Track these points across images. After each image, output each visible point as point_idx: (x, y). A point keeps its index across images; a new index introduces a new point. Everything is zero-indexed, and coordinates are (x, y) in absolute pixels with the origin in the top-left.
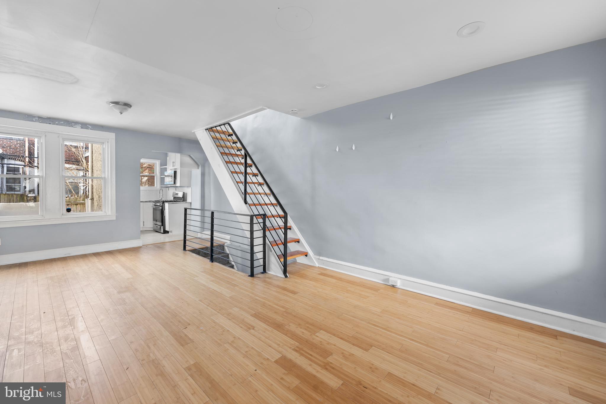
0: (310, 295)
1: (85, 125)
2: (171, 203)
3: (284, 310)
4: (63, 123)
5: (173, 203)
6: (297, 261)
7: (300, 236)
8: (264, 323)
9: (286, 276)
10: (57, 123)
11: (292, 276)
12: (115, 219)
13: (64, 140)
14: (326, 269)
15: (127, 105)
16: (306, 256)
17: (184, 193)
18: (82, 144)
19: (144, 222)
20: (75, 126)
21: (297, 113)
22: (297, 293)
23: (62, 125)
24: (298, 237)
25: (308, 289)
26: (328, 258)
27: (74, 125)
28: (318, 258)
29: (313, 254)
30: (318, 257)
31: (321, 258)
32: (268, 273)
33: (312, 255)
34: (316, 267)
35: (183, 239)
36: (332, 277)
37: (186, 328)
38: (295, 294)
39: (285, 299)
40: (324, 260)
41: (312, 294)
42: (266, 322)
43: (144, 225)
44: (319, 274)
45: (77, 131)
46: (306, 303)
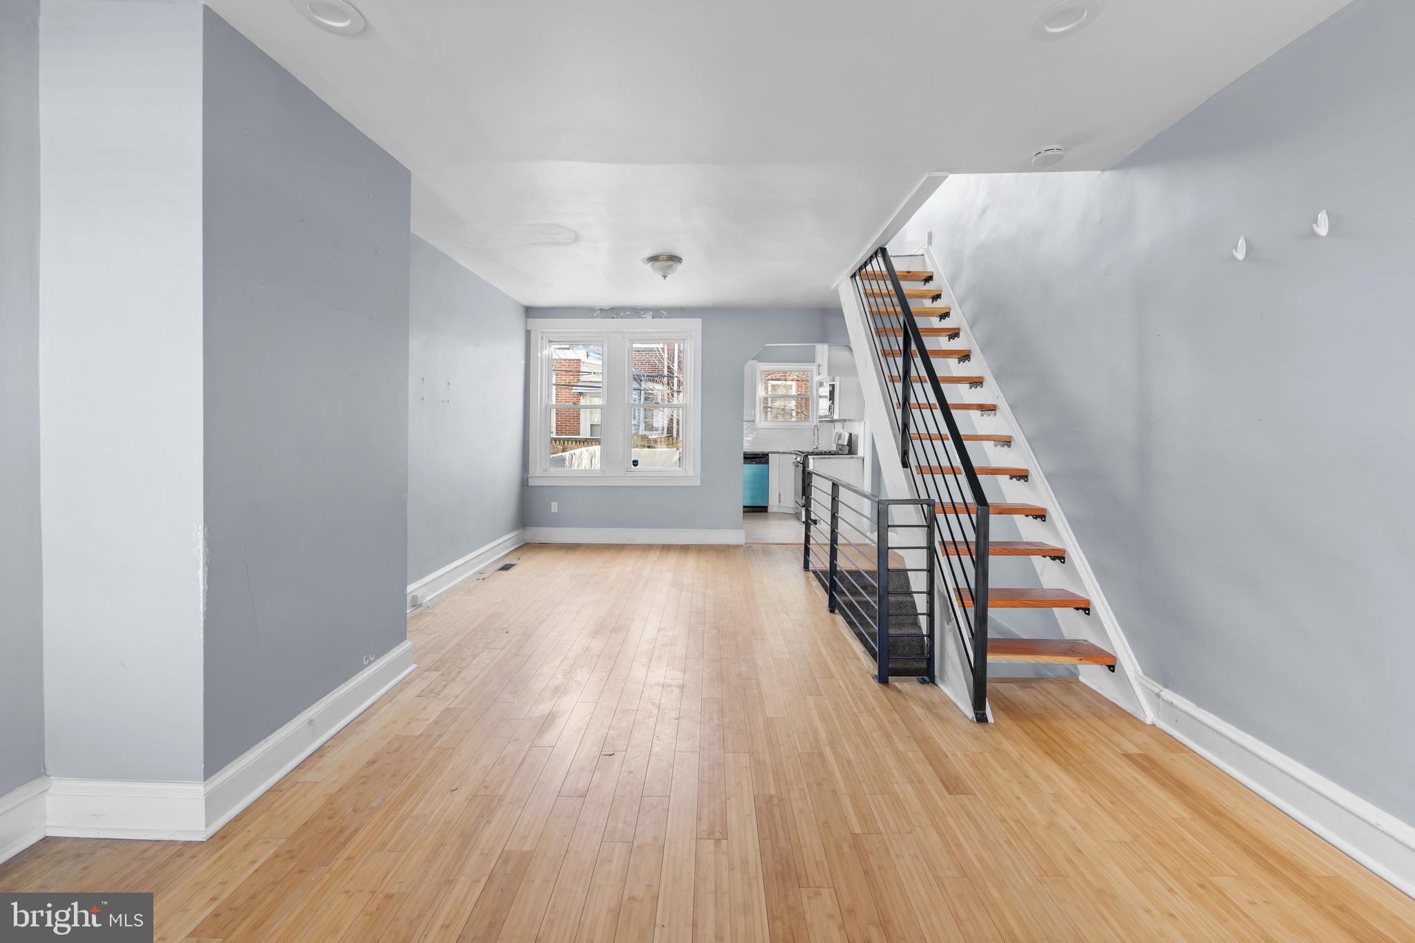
0: (1003, 820)
1: (657, 312)
2: (819, 458)
3: (858, 830)
4: (629, 313)
5: (822, 458)
6: (1081, 678)
7: (1093, 591)
8: (761, 839)
9: (981, 718)
10: (622, 314)
11: (1007, 723)
12: (699, 484)
13: (632, 341)
14: (1181, 748)
15: (674, 259)
16: (1112, 668)
17: (851, 434)
18: (661, 346)
19: (780, 495)
20: (645, 316)
21: (1061, 157)
22: (966, 791)
23: (628, 317)
24: (1085, 590)
25: (1018, 798)
26: (1200, 703)
27: (643, 315)
28: (1157, 691)
29: (1139, 669)
30: (1156, 687)
31: (1168, 694)
32: (939, 685)
33: (1136, 671)
34: (1144, 724)
35: (803, 541)
36: (1180, 788)
37: (610, 755)
38: (950, 793)
39: (901, 796)
40: (1177, 708)
41: (1017, 821)
42: (768, 843)
43: (780, 502)
44: (1127, 756)
45: (647, 324)
46: (959, 846)
